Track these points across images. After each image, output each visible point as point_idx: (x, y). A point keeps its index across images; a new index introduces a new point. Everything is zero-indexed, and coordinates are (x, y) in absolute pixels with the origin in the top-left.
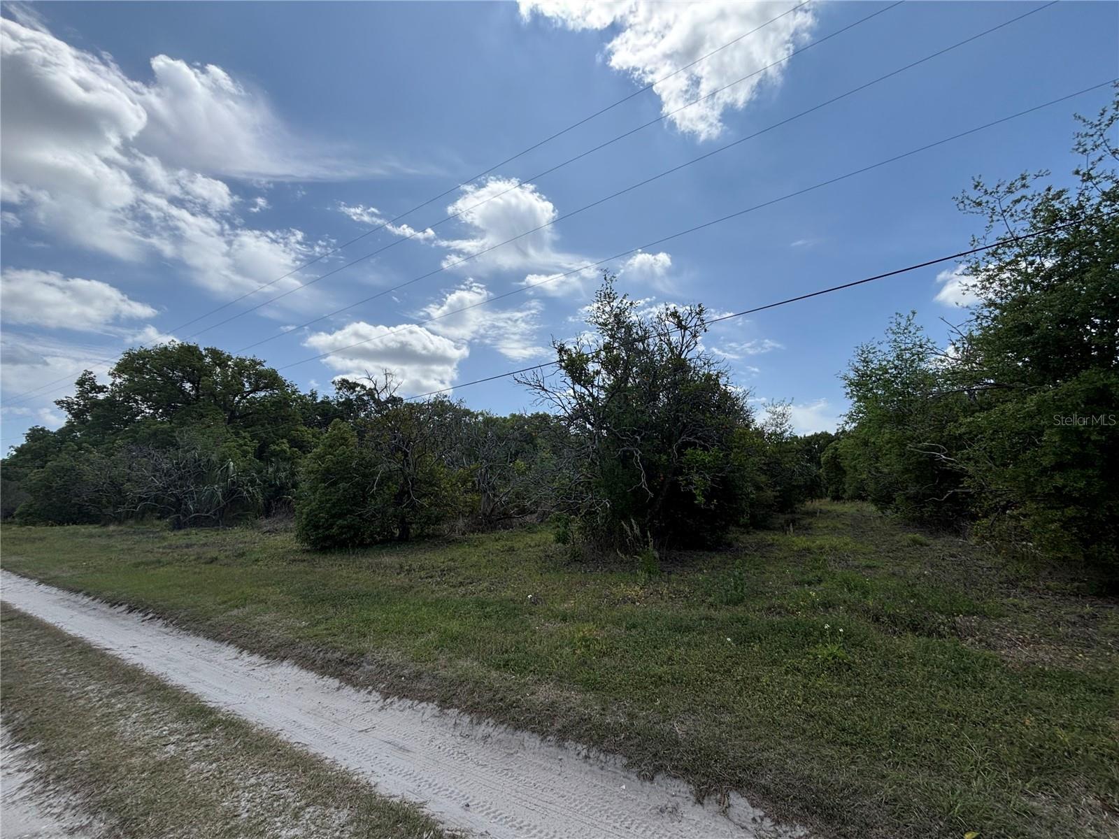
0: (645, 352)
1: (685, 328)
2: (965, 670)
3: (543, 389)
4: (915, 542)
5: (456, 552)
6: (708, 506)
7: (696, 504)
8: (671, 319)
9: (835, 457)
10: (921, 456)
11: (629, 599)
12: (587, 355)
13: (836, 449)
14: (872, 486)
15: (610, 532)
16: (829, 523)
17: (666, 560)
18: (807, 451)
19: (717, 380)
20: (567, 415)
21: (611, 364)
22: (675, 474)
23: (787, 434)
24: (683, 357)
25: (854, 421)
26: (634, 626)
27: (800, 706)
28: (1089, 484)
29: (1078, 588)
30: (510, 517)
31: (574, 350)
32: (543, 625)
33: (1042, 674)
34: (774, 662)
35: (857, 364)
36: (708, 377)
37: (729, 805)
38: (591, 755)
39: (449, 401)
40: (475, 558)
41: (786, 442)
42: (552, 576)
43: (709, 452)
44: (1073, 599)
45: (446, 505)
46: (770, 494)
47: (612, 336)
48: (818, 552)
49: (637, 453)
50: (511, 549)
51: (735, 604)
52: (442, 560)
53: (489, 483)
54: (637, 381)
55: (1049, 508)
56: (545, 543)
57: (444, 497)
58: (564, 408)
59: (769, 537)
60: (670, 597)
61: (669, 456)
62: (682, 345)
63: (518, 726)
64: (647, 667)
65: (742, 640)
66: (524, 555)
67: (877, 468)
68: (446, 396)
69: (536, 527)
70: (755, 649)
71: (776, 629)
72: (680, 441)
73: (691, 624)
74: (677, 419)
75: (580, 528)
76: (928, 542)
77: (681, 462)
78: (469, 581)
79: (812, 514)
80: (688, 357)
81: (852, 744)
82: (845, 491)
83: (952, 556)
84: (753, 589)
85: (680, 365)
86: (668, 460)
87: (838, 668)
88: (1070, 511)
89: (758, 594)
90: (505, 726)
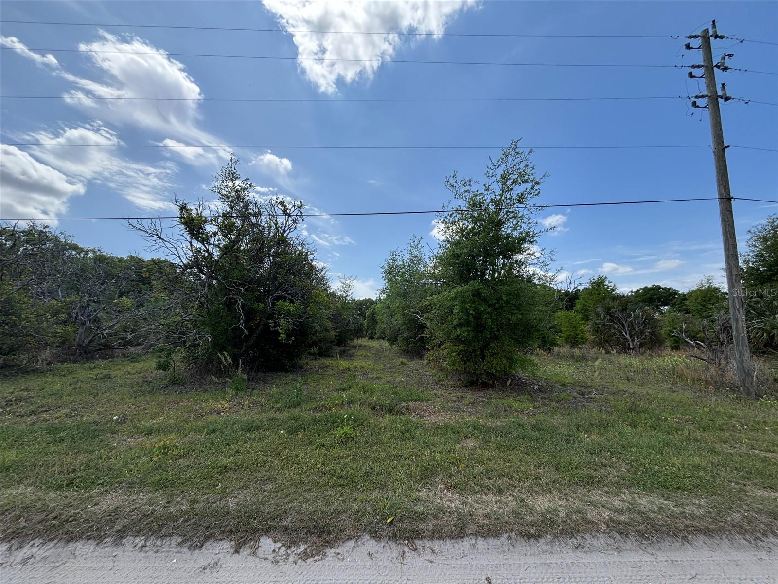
0: (256, 225)
1: (289, 216)
2: (407, 431)
3: (160, 238)
4: (402, 363)
5: (34, 383)
6: (288, 341)
7: (280, 340)
8: (279, 206)
9: (373, 314)
10: (412, 316)
11: (215, 411)
12: (206, 217)
13: (375, 309)
14: (388, 332)
15: (210, 360)
16: (363, 352)
17: (253, 380)
18: (360, 308)
19: (306, 255)
20: (181, 264)
21: (227, 228)
22: (269, 318)
23: (349, 298)
24: (285, 235)
25: (384, 293)
26: (214, 431)
27: (319, 468)
28: (468, 335)
29: (460, 384)
30: (113, 348)
31: (194, 211)
32: (125, 441)
33: (438, 428)
34: (311, 443)
35: (389, 261)
36: (301, 253)
37: (259, 547)
38: (148, 544)
39: (50, 232)
40: (58, 387)
41: (348, 303)
42: (148, 398)
43: (294, 303)
44: (457, 389)
45: (27, 335)
46: (333, 334)
47: (232, 207)
48: (353, 370)
49: (240, 300)
50: (107, 377)
51: (295, 407)
52: (11, 390)
53: (90, 316)
54: (249, 246)
55: (455, 345)
56: (147, 370)
57: (25, 327)
58: (179, 257)
59: (327, 361)
60: (249, 407)
61: (266, 305)
62: (285, 227)
63: (71, 538)
64: (217, 460)
65: (292, 431)
66: (120, 381)
67: (391, 322)
68: (47, 227)
69: (141, 356)
70: (300, 436)
71: (315, 421)
72: (275, 295)
73: (260, 424)
74: (275, 278)
75: (184, 357)
76: (408, 363)
77: (274, 310)
78: (44, 409)
79: (354, 347)
80: (289, 236)
81: (343, 485)
82: (376, 334)
83: (417, 370)
84: (308, 397)
85: (282, 241)
86: (264, 308)
87: (348, 439)
88: (461, 347)
89: (311, 399)
90: (55, 541)
